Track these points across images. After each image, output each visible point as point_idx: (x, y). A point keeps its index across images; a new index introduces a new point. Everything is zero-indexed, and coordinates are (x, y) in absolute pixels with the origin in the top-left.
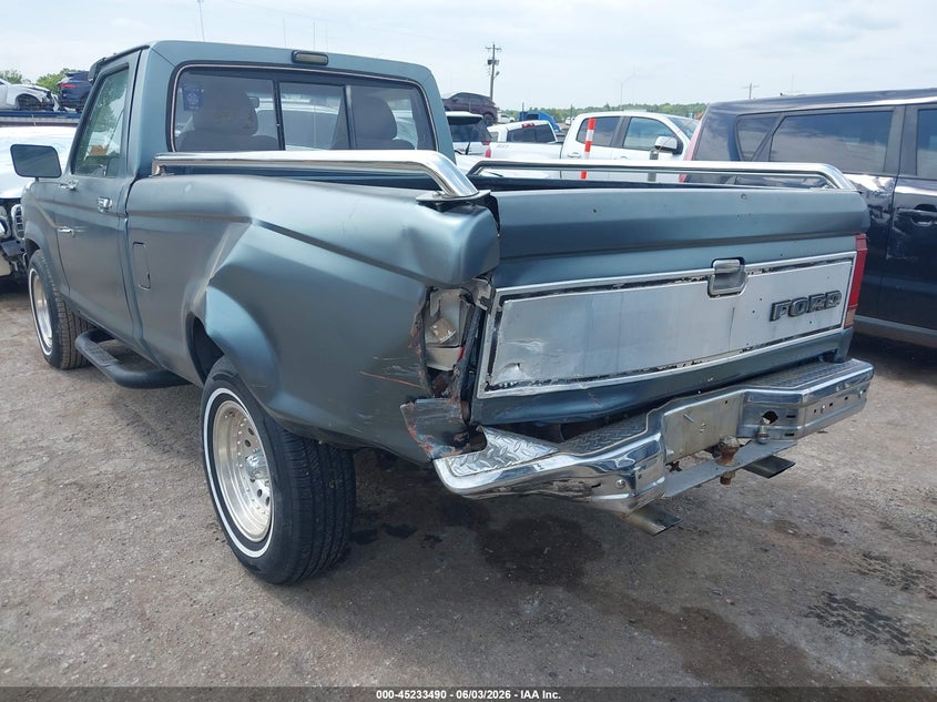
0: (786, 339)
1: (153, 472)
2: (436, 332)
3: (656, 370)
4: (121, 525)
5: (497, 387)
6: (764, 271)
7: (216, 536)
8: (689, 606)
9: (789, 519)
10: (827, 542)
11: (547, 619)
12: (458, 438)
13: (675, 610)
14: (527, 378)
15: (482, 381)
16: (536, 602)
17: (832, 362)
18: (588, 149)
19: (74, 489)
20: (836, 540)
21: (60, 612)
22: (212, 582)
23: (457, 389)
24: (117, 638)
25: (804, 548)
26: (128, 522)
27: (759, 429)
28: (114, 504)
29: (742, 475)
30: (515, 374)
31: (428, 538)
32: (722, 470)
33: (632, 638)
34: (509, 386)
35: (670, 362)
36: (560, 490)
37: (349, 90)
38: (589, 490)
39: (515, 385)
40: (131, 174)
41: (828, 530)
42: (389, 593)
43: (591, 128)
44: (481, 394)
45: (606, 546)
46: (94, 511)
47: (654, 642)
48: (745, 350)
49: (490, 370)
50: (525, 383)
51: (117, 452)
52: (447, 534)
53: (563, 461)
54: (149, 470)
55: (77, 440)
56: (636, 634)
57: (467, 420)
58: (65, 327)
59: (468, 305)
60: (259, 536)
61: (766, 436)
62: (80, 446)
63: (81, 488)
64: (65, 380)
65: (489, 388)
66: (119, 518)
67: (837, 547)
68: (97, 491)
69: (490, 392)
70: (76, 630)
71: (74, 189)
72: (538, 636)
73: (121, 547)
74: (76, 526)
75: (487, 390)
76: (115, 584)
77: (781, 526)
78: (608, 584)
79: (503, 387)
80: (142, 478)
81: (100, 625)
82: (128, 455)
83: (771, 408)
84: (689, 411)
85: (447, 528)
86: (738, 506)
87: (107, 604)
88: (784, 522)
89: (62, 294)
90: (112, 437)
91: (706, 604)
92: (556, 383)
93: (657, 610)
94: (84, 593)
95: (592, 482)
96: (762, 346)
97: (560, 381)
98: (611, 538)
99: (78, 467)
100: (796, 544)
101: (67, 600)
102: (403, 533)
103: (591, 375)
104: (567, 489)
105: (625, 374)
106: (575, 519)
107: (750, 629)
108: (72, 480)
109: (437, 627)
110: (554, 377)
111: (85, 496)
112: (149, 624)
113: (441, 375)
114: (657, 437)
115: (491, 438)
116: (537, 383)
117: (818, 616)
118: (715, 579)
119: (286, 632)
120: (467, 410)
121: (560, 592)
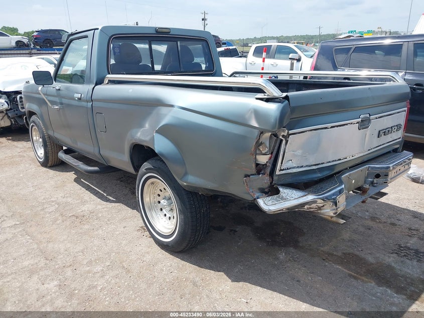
0: (383, 145)
1: (105, 209)
2: (261, 149)
3: (340, 160)
4: (100, 232)
5: (284, 170)
6: (377, 118)
7: (142, 234)
8: (345, 252)
9: (376, 216)
10: (393, 224)
11: (290, 260)
12: (266, 190)
13: (340, 254)
14: (294, 165)
15: (278, 167)
16: (283, 254)
17: (396, 152)
18: (264, 61)
19: (74, 218)
20: (397, 224)
21: (89, 268)
22: (148, 253)
23: (268, 171)
24: (116, 276)
25: (384, 227)
26: (103, 231)
27: (373, 181)
28: (94, 223)
29: (370, 200)
30: (290, 164)
31: (231, 231)
32: (363, 198)
33: (325, 266)
34: (288, 169)
35: (345, 156)
36: (307, 209)
37: (179, 43)
38: (320, 208)
39: (290, 168)
40: (93, 83)
41: (393, 220)
42: (222, 253)
43: (265, 52)
44: (278, 172)
45: (305, 231)
46: (86, 227)
47: (335, 267)
48: (369, 150)
49: (282, 163)
50: (294, 168)
51: (86, 202)
52: (239, 228)
53: (310, 197)
54: (104, 208)
55: (67, 197)
56: (327, 264)
57: (271, 183)
58: (50, 149)
59: (275, 138)
60: (169, 232)
61: (377, 183)
62: (69, 200)
63: (77, 217)
64: (51, 172)
65: (281, 170)
66: (98, 229)
67: (397, 226)
68: (84, 219)
69: (281, 172)
70: (98, 275)
71: (59, 90)
72: (288, 266)
73: (104, 241)
74: (81, 233)
75: (280, 171)
76: (107, 256)
77: (373, 219)
78: (310, 245)
79: (286, 170)
80: (101, 212)
81: (108, 272)
82: (92, 203)
83: (378, 172)
84: (350, 175)
85: (238, 226)
86: (354, 212)
87: (108, 264)
88: (374, 217)
89: (48, 135)
90: (82, 195)
91: (351, 251)
92: (305, 167)
93: (332, 255)
94: (96, 260)
95: (321, 205)
96: (375, 148)
97: (307, 166)
98: (306, 227)
99: (72, 209)
100: (381, 225)
101: (90, 263)
102: (220, 229)
103: (317, 163)
104: (311, 208)
105: (330, 162)
106: (289, 220)
107: (371, 259)
108: (71, 214)
109: (246, 266)
110: (304, 165)
111: (80, 221)
112: (128, 271)
113: (259, 166)
114: (343, 186)
115: (281, 189)
116: (298, 167)
117: (396, 253)
118: (352, 241)
119: (186, 270)
120: (271, 179)
121: (292, 249)
